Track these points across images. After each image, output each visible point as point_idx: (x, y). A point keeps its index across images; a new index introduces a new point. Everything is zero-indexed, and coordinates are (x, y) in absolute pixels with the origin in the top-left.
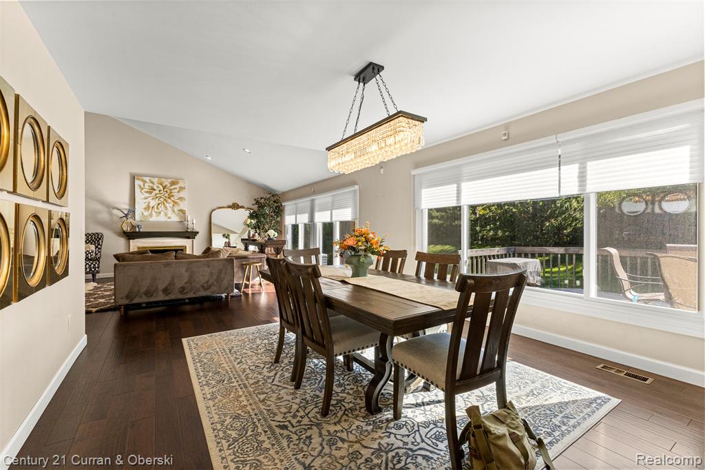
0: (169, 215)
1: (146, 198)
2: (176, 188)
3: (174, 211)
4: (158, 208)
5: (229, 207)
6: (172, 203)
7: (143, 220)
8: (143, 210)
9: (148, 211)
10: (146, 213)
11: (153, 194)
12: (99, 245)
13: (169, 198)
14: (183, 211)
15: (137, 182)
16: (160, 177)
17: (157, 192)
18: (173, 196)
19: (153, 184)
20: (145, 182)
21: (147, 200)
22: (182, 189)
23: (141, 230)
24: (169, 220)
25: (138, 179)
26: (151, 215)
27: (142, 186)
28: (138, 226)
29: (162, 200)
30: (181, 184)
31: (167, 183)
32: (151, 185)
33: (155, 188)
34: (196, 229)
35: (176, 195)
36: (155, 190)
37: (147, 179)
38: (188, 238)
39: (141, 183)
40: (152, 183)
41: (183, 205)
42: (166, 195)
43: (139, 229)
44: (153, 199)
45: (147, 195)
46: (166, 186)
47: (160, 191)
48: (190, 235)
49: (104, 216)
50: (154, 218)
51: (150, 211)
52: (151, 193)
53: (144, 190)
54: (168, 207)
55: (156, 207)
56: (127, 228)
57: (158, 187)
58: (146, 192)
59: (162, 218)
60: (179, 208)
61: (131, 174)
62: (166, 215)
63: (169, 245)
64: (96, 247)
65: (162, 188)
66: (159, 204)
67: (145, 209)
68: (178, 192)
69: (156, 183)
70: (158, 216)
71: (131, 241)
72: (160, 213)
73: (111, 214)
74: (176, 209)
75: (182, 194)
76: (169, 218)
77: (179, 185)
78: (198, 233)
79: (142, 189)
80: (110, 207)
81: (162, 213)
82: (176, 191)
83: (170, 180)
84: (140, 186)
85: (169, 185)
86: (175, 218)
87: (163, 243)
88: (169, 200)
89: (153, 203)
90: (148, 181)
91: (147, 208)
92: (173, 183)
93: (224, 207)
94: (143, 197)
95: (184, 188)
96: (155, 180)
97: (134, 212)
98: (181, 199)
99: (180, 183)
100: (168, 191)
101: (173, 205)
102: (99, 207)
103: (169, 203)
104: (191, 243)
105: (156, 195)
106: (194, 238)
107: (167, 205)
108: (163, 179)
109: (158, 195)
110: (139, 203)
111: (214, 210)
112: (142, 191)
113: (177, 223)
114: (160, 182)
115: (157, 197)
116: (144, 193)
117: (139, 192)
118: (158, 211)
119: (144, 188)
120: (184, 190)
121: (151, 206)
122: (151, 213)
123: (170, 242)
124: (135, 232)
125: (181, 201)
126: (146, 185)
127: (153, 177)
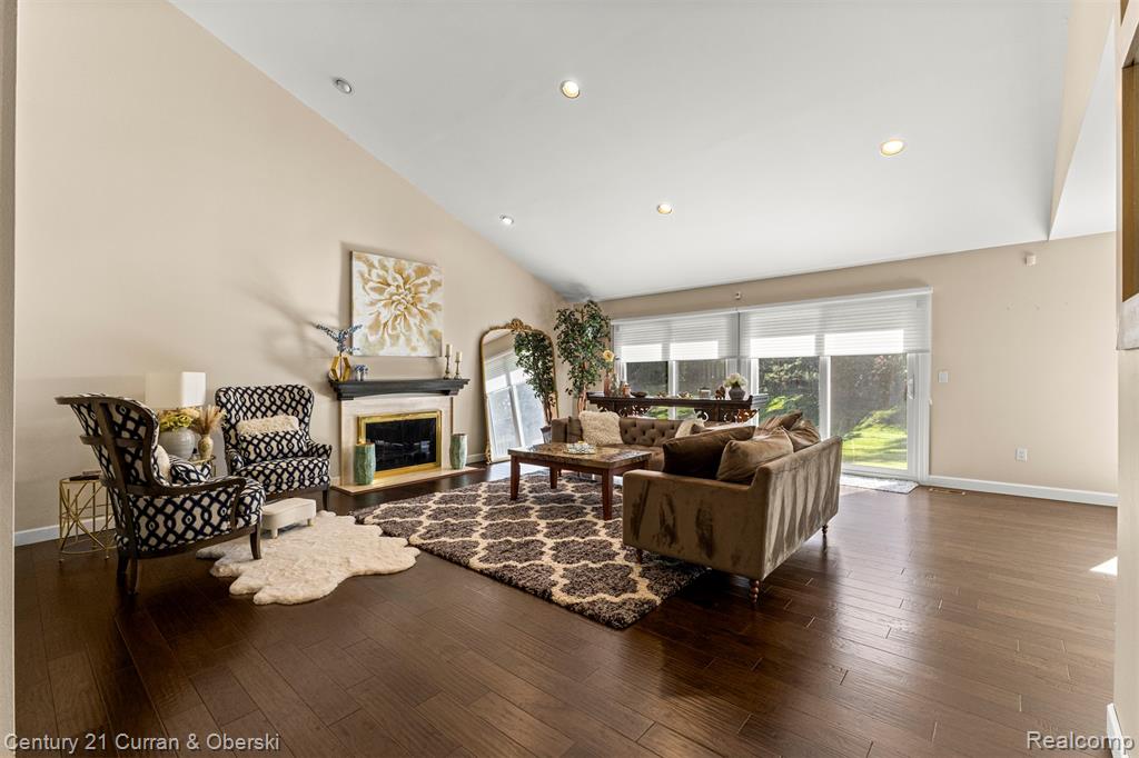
0: (414, 342)
1: (373, 304)
2: (425, 283)
3: (421, 334)
4: (394, 328)
5: (506, 326)
6: (419, 317)
7: (368, 353)
8: (366, 331)
9: (377, 332)
10: (372, 339)
11: (386, 295)
13: (413, 304)
14: (435, 334)
15: (358, 266)
16: (398, 258)
17: (392, 289)
18: (420, 300)
19: (387, 271)
20: (371, 266)
21: (375, 309)
22: (436, 284)
23: (365, 378)
24: (413, 354)
25: (359, 258)
26: (382, 343)
27: (366, 275)
28: (361, 370)
29: (401, 307)
30: (434, 276)
31: (410, 270)
32: (382, 273)
33: (390, 281)
34: (463, 376)
35: (428, 299)
36: (389, 285)
37: (375, 259)
38: (446, 393)
39: (365, 269)
40: (384, 268)
41: (438, 322)
42: (409, 298)
43: (363, 376)
44: (385, 306)
45: (376, 296)
46: (409, 276)
47: (398, 287)
48: (447, 387)
49: (288, 344)
50: (387, 350)
51: (380, 333)
52: (380, 291)
53: (371, 284)
54: (412, 325)
55: (390, 323)
56: (335, 371)
57: (395, 279)
58: (373, 289)
59: (400, 350)
60: (431, 328)
61: (344, 245)
62: (408, 342)
63: (411, 410)
65: (401, 282)
66: (396, 317)
67: (371, 327)
68: (429, 292)
69: (391, 271)
70: (392, 345)
71: (343, 403)
72: (398, 337)
73: (302, 338)
74: (425, 329)
75: (436, 298)
76: (414, 349)
77: (431, 277)
78: (463, 381)
79: (366, 281)
80: (299, 320)
81: (402, 338)
82: (425, 289)
83: (415, 265)
84: (362, 276)
85: (413, 276)
86: (423, 350)
87: (401, 405)
88: (414, 310)
89: (386, 315)
90: (376, 264)
91: (376, 325)
92: (422, 272)
94: (367, 300)
95: (440, 285)
96: (390, 263)
97: (351, 333)
98: (433, 306)
99: (433, 272)
100: (413, 289)
101: (421, 321)
102: (277, 321)
103: (414, 316)
104: (449, 405)
105: (390, 298)
106: (456, 394)
107: (411, 321)
108: (403, 262)
109: (394, 298)
110: (359, 315)
111: (487, 333)
112: (367, 288)
113: (426, 360)
114: (397, 267)
115: (393, 302)
116: (369, 291)
117: (361, 289)
118: (394, 333)
119: (369, 281)
120: (439, 288)
121: (383, 322)
122: (382, 338)
123: (413, 405)
124: (356, 382)
125: (434, 312)
126: (374, 272)
127: (387, 255)
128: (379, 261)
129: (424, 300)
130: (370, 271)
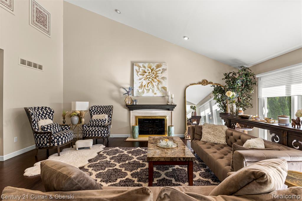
0: (155, 92)
1: (140, 79)
2: (160, 70)
3: (158, 88)
4: (148, 87)
5: (200, 83)
6: (157, 82)
7: (139, 96)
8: (138, 88)
9: (141, 89)
10: (140, 91)
11: (145, 76)
12: (110, 114)
13: (155, 78)
14: (164, 88)
15: (135, 68)
16: (149, 63)
17: (147, 74)
18: (158, 76)
19: (145, 68)
20: (140, 67)
21: (141, 81)
22: (164, 70)
24: (155, 96)
25: (136, 65)
26: (143, 92)
27: (138, 70)
28: (135, 101)
29: (150, 79)
30: (163, 67)
31: (154, 66)
32: (143, 69)
33: (146, 71)
34: (175, 103)
35: (160, 75)
36: (146, 72)
37: (141, 65)
38: (168, 110)
41: (165, 84)
42: (153, 76)
43: (136, 103)
44: (144, 79)
45: (141, 77)
46: (153, 69)
47: (149, 73)
48: (170, 107)
49: (116, 94)
50: (145, 95)
51: (143, 89)
52: (143, 75)
53: (140, 73)
54: (155, 85)
55: (146, 85)
56: (129, 102)
57: (148, 70)
58: (141, 75)
59: (150, 94)
60: (163, 86)
61: (131, 62)
62: (153, 91)
63: (155, 115)
64: (109, 116)
65: (150, 71)
66: (148, 83)
67: (140, 87)
68: (162, 73)
69: (147, 68)
70: (147, 92)
71: (131, 111)
72: (149, 90)
73: (120, 92)
74: (160, 87)
75: (164, 75)
76: (155, 94)
77: (162, 67)
78: (175, 106)
79: (138, 72)
80: (119, 87)
81: (151, 90)
82: (160, 72)
83: (156, 64)
84: (137, 71)
85: (155, 68)
86: (159, 94)
88: (155, 80)
89: (145, 83)
90: (141, 66)
91: (141, 87)
92: (158, 66)
93: (196, 84)
94: (138, 78)
95: (166, 70)
96: (146, 65)
97: (133, 90)
98: (163, 78)
99: (163, 65)
100: (155, 73)
101: (158, 84)
102: (113, 87)
103: (155, 82)
104: (170, 114)
105: (146, 77)
106: (173, 110)
107: (154, 84)
108: (151, 64)
109: (148, 77)
110: (136, 83)
111: (188, 86)
112: (138, 74)
113: (161, 97)
114: (149, 66)
115: (147, 78)
116: (139, 75)
117: (136, 75)
118: (148, 89)
119: (139, 72)
120: (165, 71)
121: (144, 85)
122: (143, 90)
123: (155, 113)
124: (133, 105)
125: (163, 80)
126: (141, 69)
127: (145, 62)
128: (143, 65)
129: (159, 76)
130: (139, 69)
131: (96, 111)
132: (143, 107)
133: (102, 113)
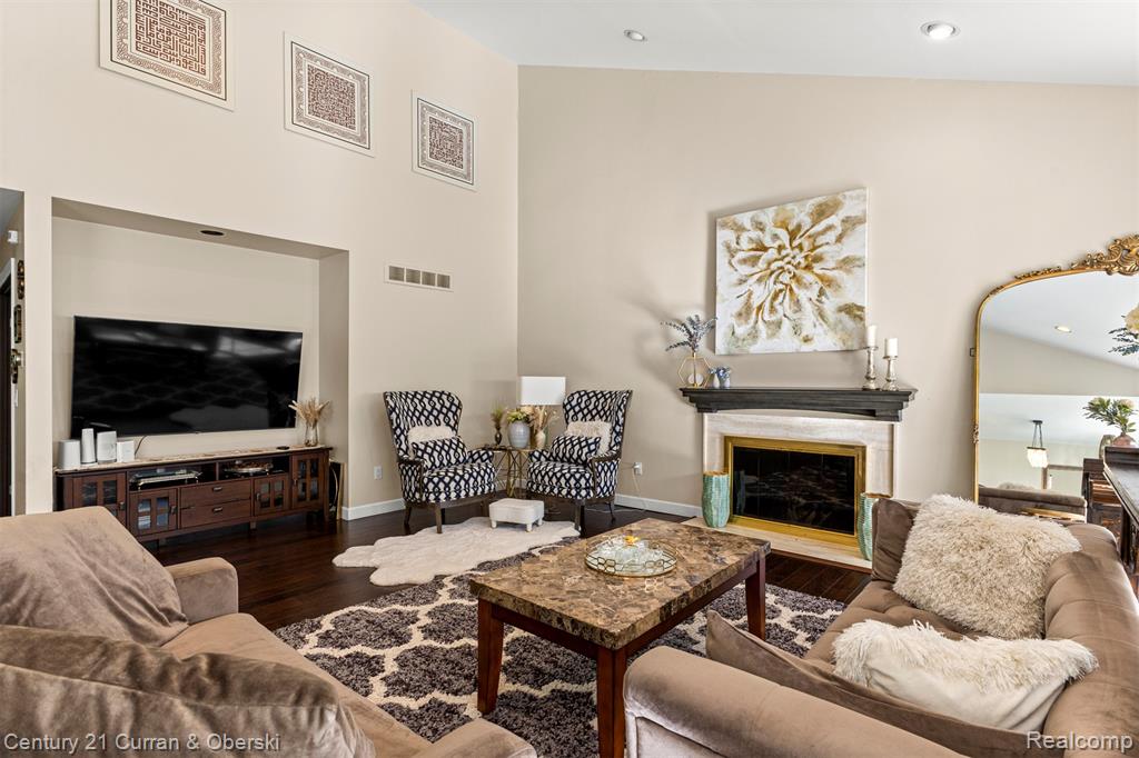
0: (807, 330)
1: (742, 282)
2: (830, 228)
3: (821, 315)
4: (773, 309)
6: (818, 286)
7: (735, 351)
8: (733, 321)
9: (746, 321)
10: (741, 330)
11: (762, 265)
12: (617, 423)
13: (808, 268)
14: (853, 311)
15: (725, 235)
16: (782, 203)
17: (772, 254)
18: (818, 259)
19: (762, 230)
20: (740, 229)
21: (745, 288)
22: (851, 223)
23: (728, 384)
24: (806, 348)
25: (724, 225)
26: (754, 335)
27: (734, 245)
28: (720, 373)
29: (785, 278)
30: (847, 210)
31: (801, 215)
32: (755, 234)
33: (767, 242)
34: (901, 381)
35: (832, 253)
36: (765, 249)
37: (745, 219)
38: (871, 414)
39: (732, 237)
40: (760, 227)
41: (856, 289)
42: (800, 258)
43: (721, 381)
44: (759, 280)
45: (745, 270)
46: (799, 227)
47: (780, 248)
48: (883, 404)
50: (762, 345)
51: (752, 321)
52: (754, 261)
53: (740, 256)
54: (804, 301)
55: (767, 305)
56: (698, 381)
57: (776, 237)
58: (744, 261)
59: (786, 342)
60: (843, 301)
61: (708, 214)
62: (796, 329)
63: (806, 437)
64: (614, 429)
65: (784, 237)
66: (776, 296)
67: (740, 315)
68: (839, 239)
69: (770, 229)
70: (772, 336)
71: (706, 416)
72: (779, 324)
74: (830, 305)
75: (848, 248)
76: (807, 340)
77: (842, 214)
78: (903, 396)
79: (732, 254)
81: (786, 324)
82: (831, 236)
83: (810, 205)
84: (728, 247)
85: (807, 221)
86: (826, 340)
87: (790, 428)
88: (808, 277)
89: (761, 293)
90: (748, 225)
91: (744, 314)
92: (821, 212)
93: (1059, 270)
94: (735, 277)
95: (861, 221)
96: (767, 217)
97: (713, 327)
98: (847, 263)
99: (847, 203)
100: (806, 245)
101: (821, 293)
103: (807, 287)
104: (886, 437)
105: (768, 268)
106: (897, 418)
107: (802, 294)
108: (789, 207)
109: (774, 266)
110: (724, 301)
111: (995, 291)
112: (733, 261)
113: (836, 356)
114: (780, 218)
115: (772, 273)
116: (738, 267)
117: (727, 265)
118: (774, 318)
119: (737, 251)
120: (859, 228)
121: (756, 304)
122: (754, 327)
123: (810, 429)
124: (711, 391)
125: (848, 271)
126: (744, 237)
127: (762, 206)
128: (752, 219)
129: (826, 257)
130: (738, 238)
131: (581, 410)
132: (748, 397)
133: (593, 418)
